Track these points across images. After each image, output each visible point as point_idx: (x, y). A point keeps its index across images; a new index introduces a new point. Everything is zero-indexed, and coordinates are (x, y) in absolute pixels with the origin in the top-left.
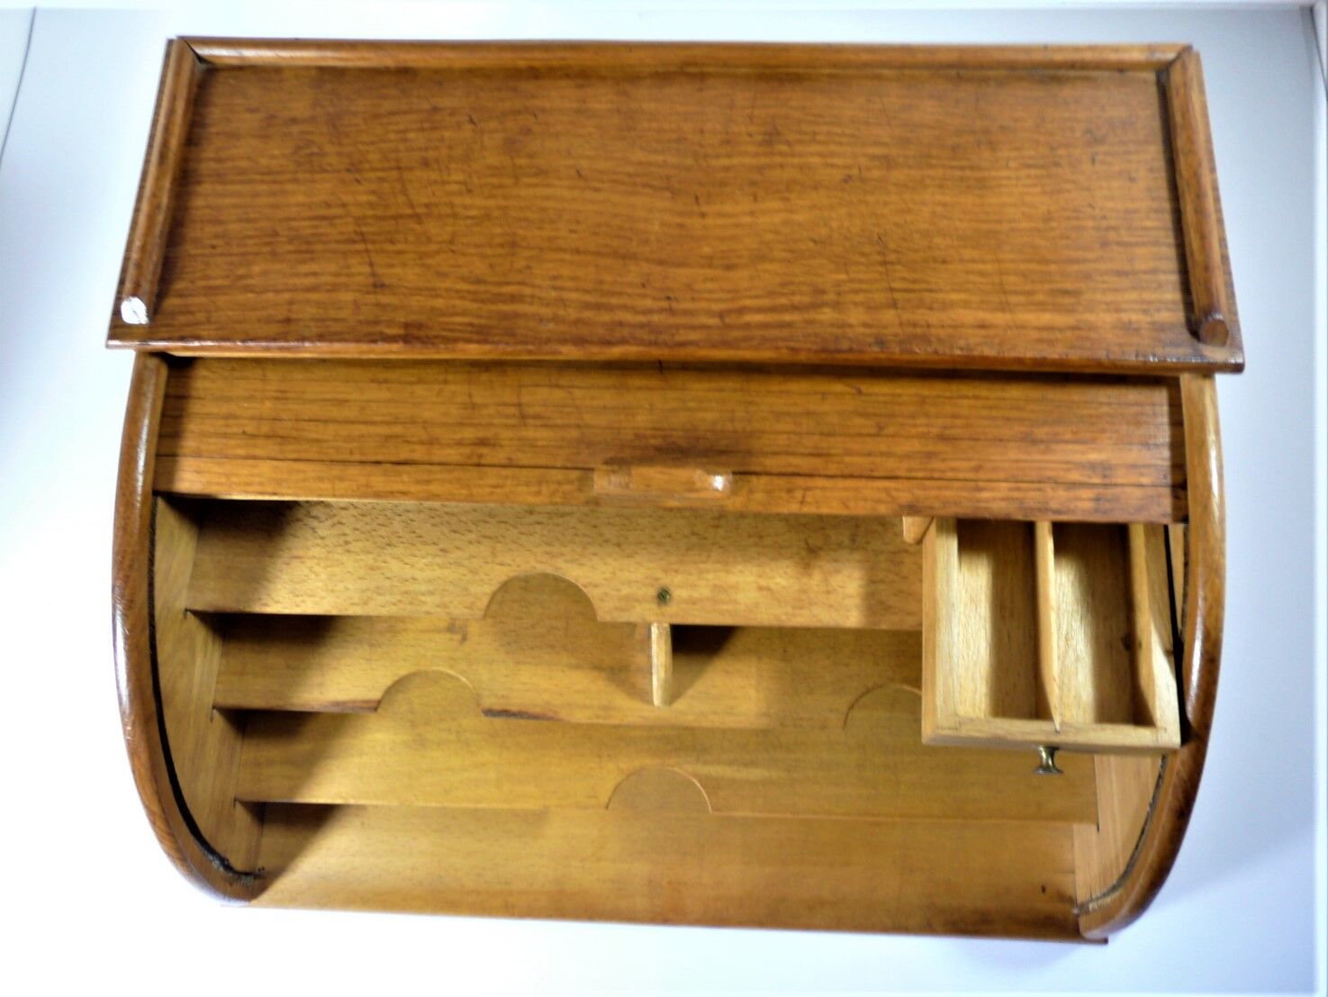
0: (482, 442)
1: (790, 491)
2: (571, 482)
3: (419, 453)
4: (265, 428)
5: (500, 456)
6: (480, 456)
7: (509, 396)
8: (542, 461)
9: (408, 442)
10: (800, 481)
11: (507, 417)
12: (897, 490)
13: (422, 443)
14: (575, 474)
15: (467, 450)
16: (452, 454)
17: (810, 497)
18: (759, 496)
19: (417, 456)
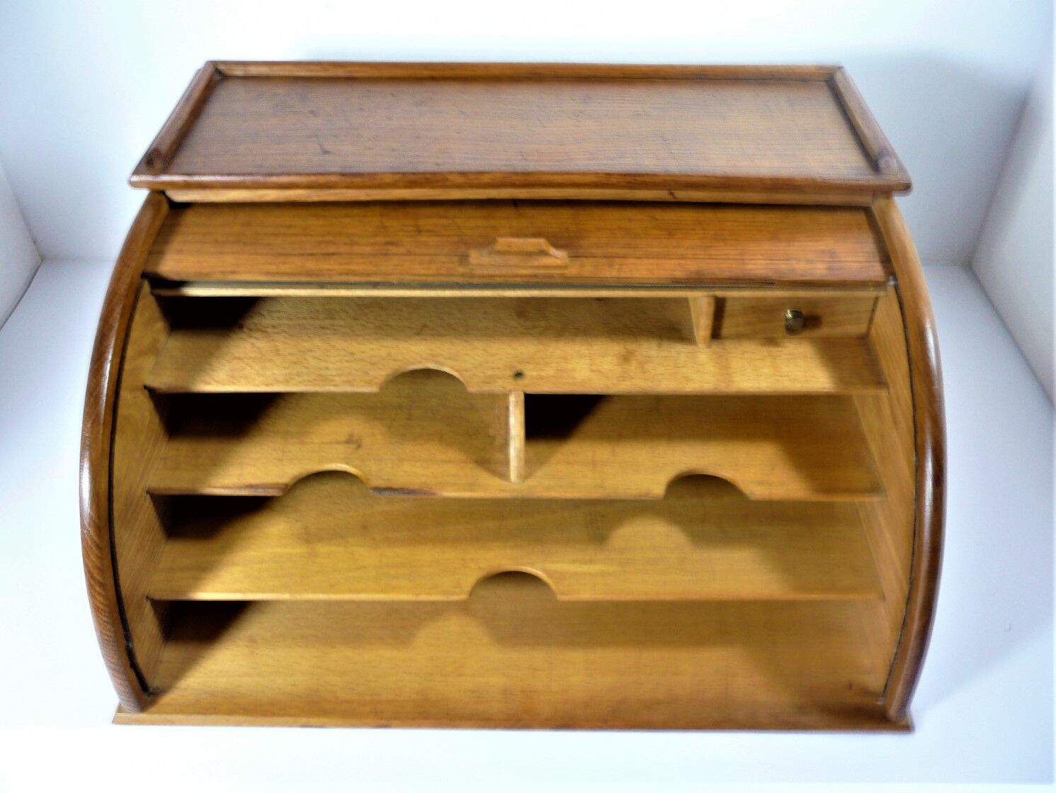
0: (390, 244)
1: (610, 265)
2: (453, 263)
3: (343, 249)
4: (232, 239)
5: (402, 250)
6: (387, 250)
7: (410, 222)
8: (432, 252)
9: (336, 245)
10: (617, 260)
11: (407, 231)
12: (686, 264)
13: (346, 245)
14: (455, 258)
15: (377, 248)
16: (368, 250)
17: (625, 268)
18: (588, 268)
19: (341, 251)
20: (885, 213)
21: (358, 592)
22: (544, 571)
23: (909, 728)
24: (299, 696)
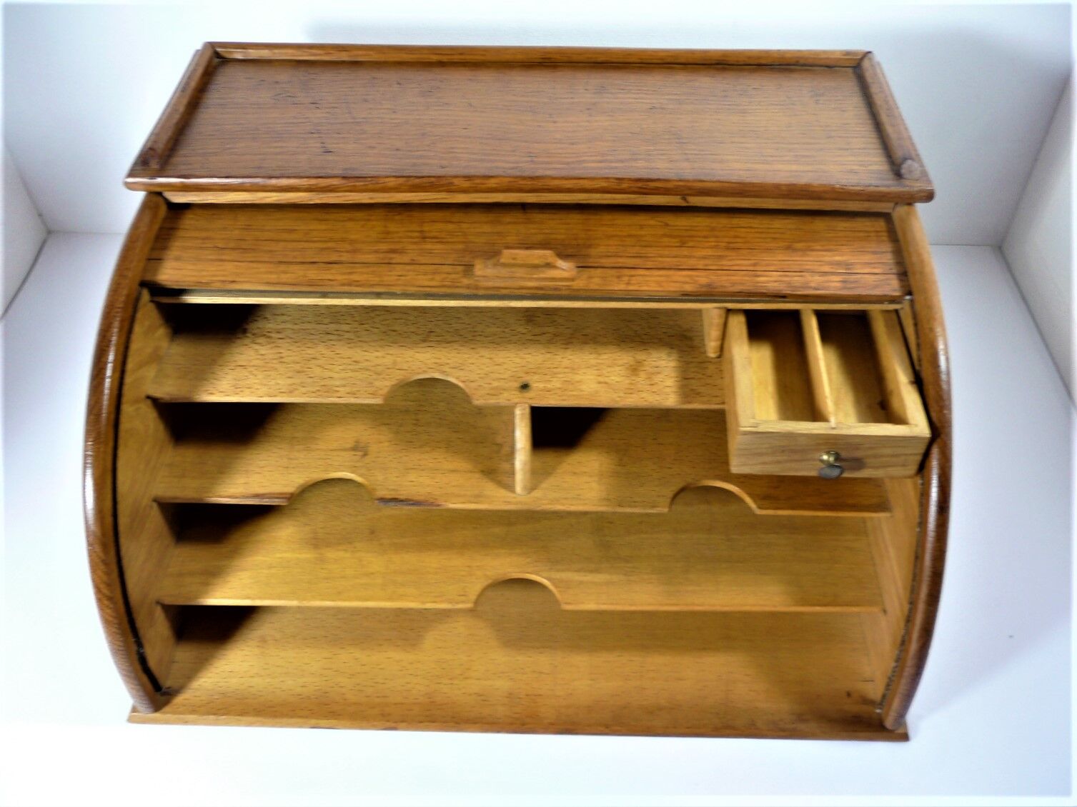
0: (393, 251)
1: (619, 277)
2: (458, 273)
3: (345, 257)
4: (232, 245)
5: (406, 259)
6: (391, 259)
7: (415, 227)
8: (436, 261)
9: (337, 251)
10: (627, 272)
11: (411, 237)
12: (697, 276)
13: (348, 252)
14: (460, 268)
15: (381, 255)
16: (371, 258)
17: (634, 280)
18: (596, 280)
19: (343, 259)
20: (906, 221)
22: (549, 579)
23: (905, 737)
24: (309, 698)
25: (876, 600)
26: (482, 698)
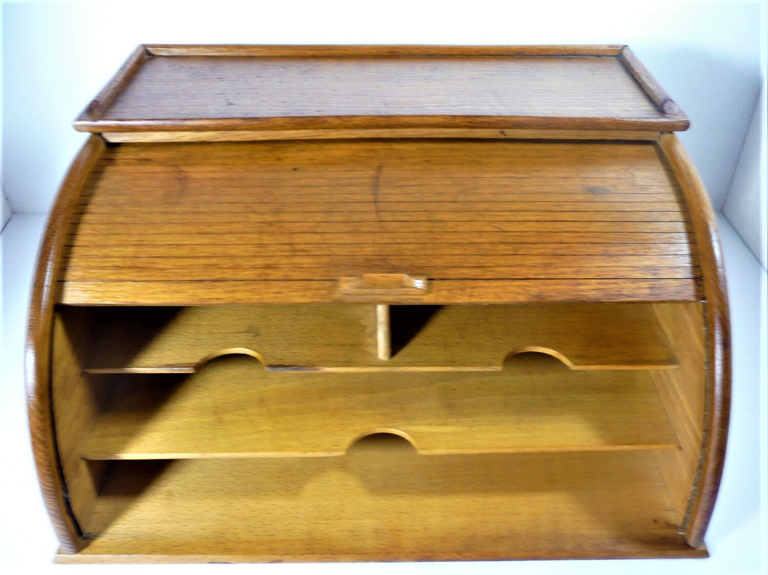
20: (670, 145)
21: (256, 451)
22: (407, 432)
23: (705, 554)
24: (207, 538)
25: (671, 439)
26: (354, 534)
